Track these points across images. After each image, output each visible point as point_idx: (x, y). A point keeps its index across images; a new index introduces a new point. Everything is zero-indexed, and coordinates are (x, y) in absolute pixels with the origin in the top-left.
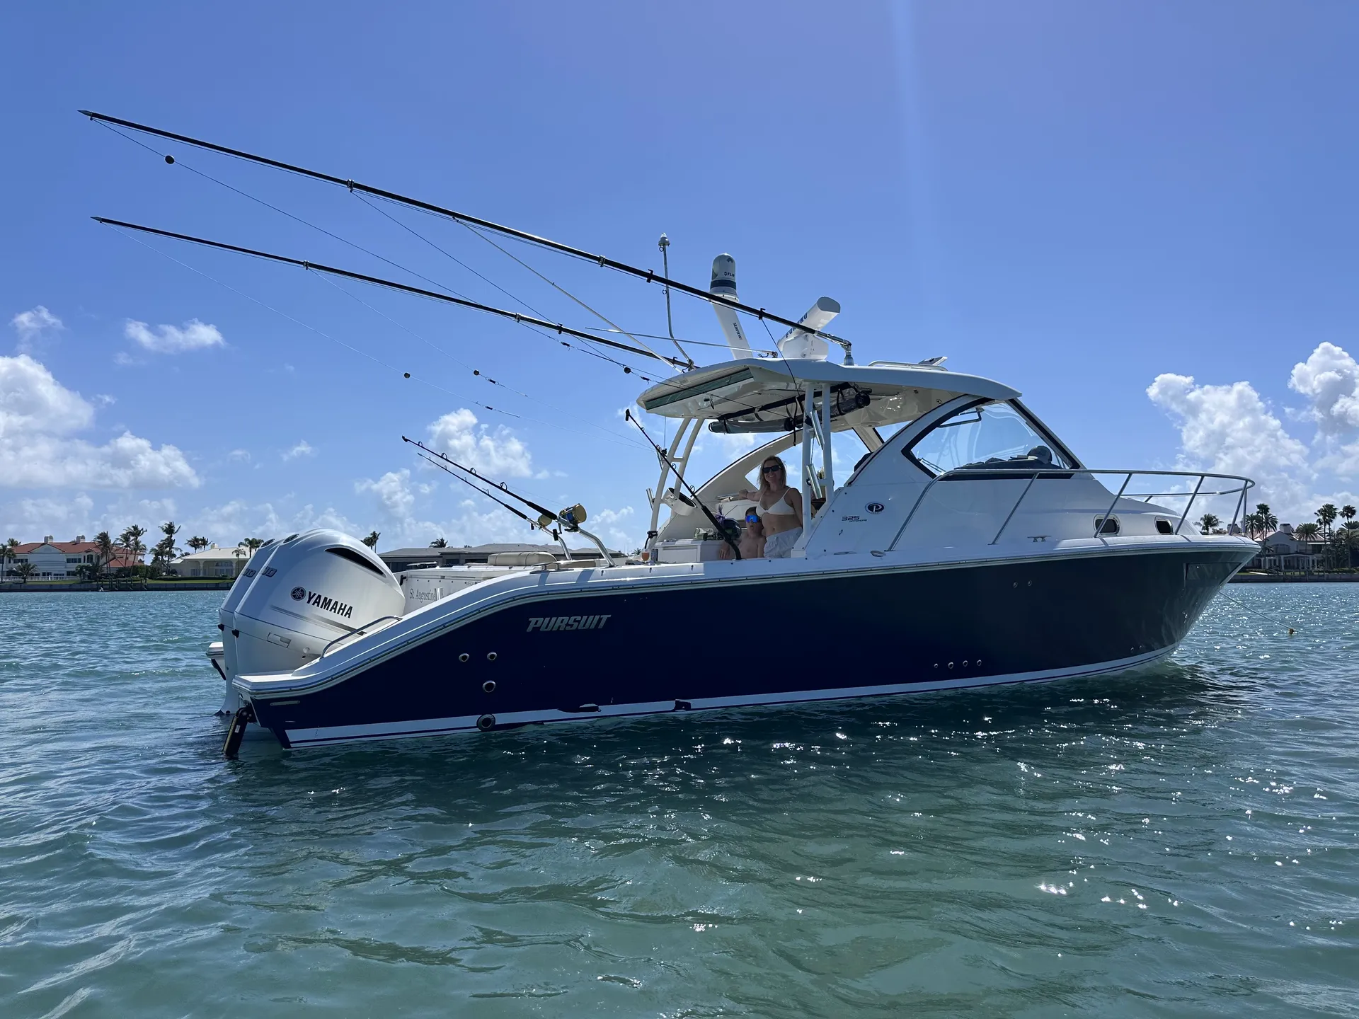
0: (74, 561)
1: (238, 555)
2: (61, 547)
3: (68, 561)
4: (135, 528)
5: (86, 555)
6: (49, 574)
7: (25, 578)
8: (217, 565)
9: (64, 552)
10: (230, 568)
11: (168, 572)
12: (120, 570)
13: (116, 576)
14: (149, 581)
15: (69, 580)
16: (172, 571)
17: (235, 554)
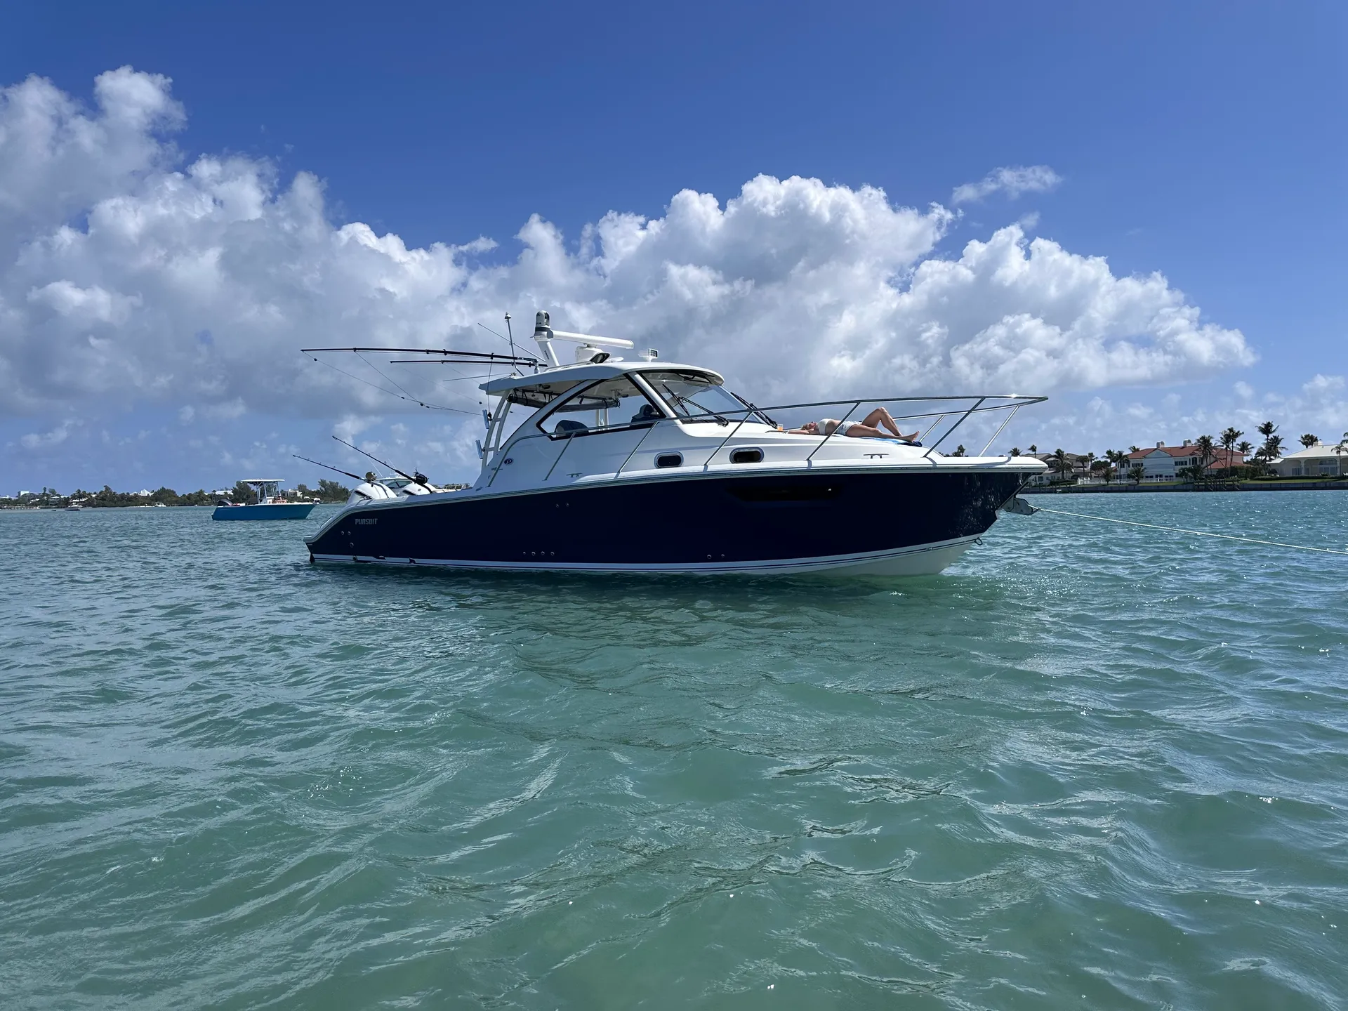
0: (1181, 463)
1: (1338, 452)
2: (1171, 452)
3: (1176, 464)
4: (1231, 430)
5: (1191, 457)
6: (1161, 476)
7: (1137, 480)
8: (1321, 464)
9: (1172, 456)
10: (1333, 466)
11: (1271, 472)
12: (1220, 471)
13: (1216, 477)
14: (1249, 481)
15: (1176, 481)
16: (1273, 470)
17: (1335, 452)
